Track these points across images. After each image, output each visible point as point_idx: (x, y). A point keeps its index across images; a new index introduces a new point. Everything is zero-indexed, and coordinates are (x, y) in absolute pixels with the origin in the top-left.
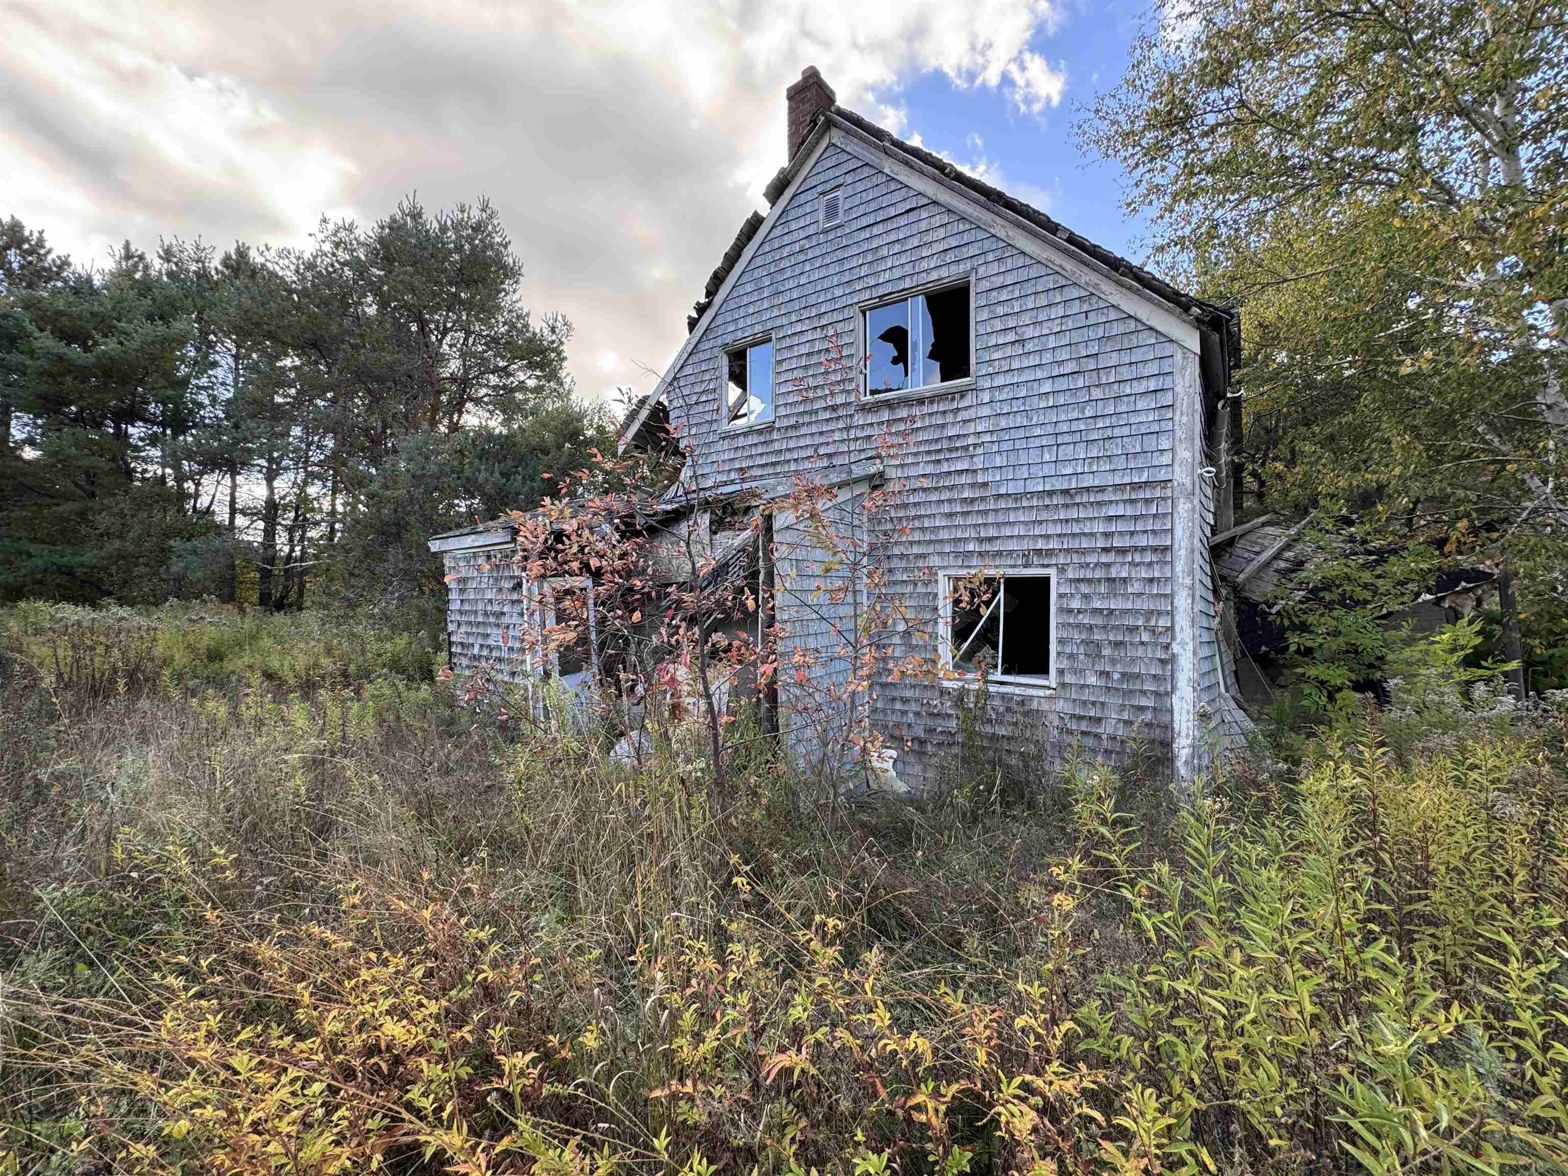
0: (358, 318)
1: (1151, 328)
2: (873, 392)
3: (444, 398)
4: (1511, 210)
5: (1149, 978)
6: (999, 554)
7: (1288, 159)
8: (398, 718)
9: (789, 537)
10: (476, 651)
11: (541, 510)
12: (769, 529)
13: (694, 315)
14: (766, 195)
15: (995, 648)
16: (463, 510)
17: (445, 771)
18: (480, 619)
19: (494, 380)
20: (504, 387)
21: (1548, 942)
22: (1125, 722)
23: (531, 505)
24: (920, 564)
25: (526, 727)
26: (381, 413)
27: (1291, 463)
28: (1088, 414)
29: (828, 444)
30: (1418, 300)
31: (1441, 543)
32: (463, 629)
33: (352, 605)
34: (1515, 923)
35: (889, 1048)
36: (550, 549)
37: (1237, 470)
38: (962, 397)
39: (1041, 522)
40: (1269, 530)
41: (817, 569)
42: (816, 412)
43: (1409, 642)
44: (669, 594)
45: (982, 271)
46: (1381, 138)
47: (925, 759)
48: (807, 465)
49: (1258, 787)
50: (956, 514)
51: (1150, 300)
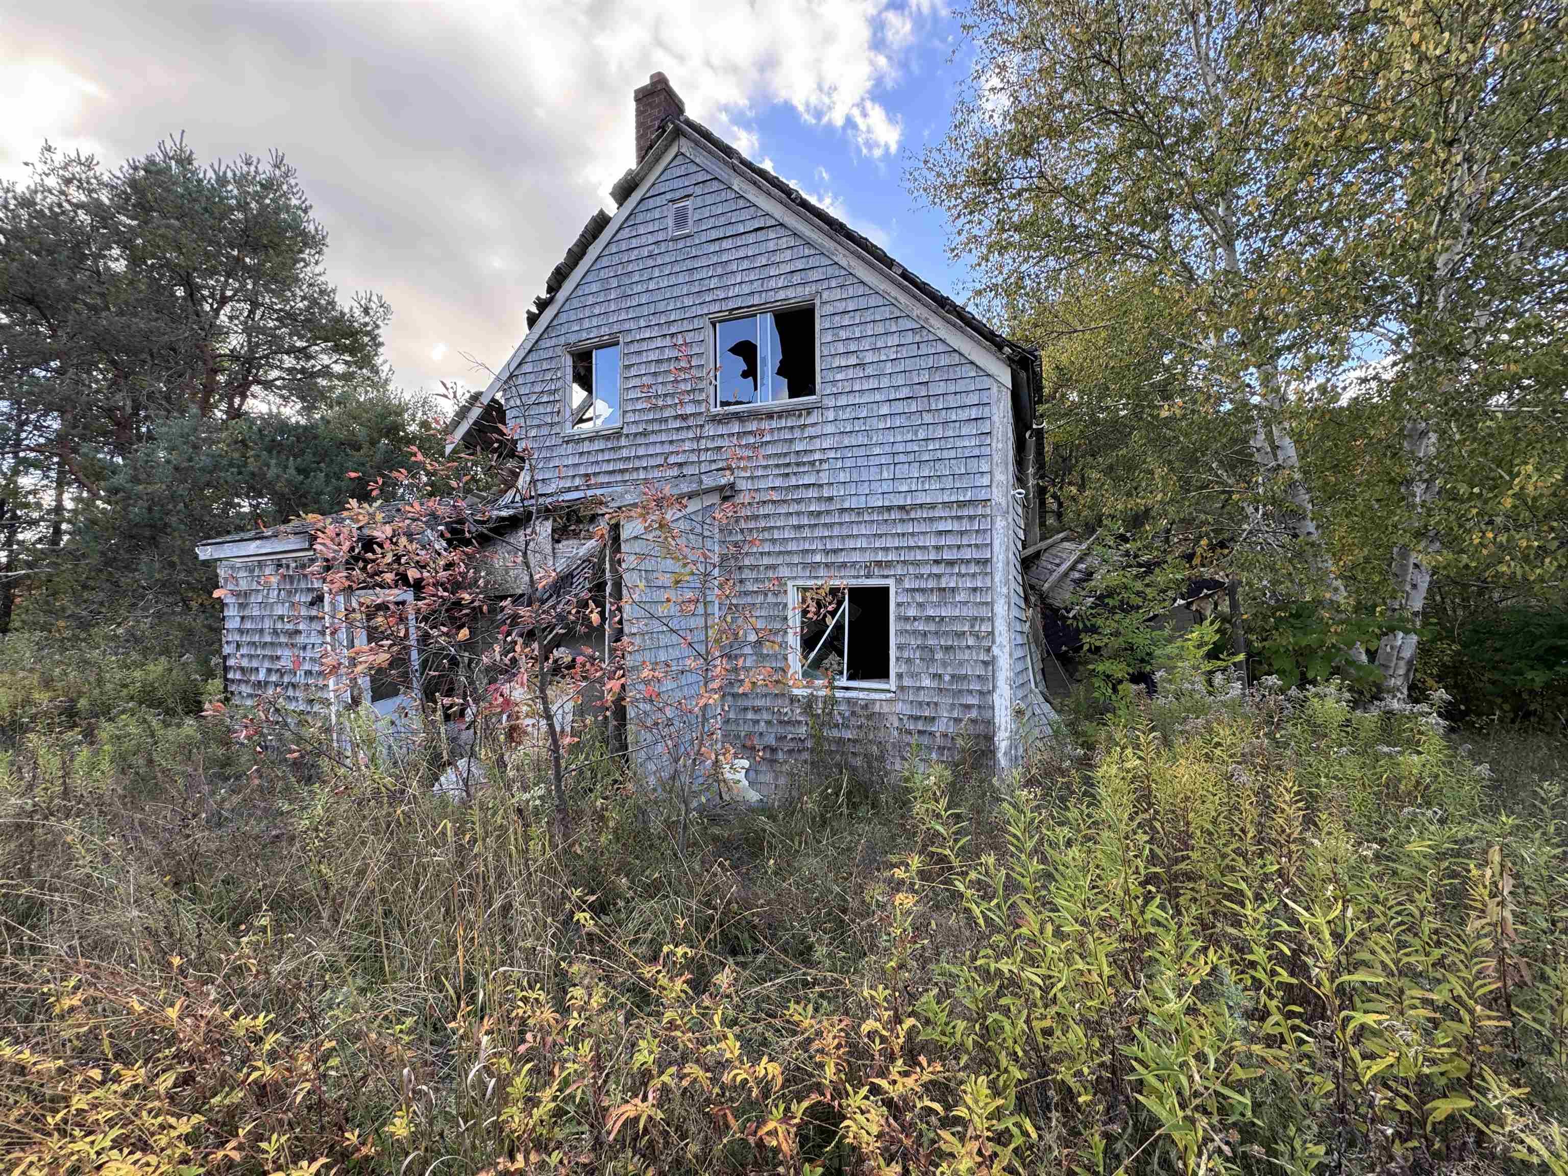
0: (98, 273)
1: (972, 363)
2: (724, 404)
3: (221, 378)
4: (1232, 291)
5: (978, 963)
6: (844, 565)
7: (1076, 227)
8: (150, 762)
9: (637, 547)
10: (262, 676)
11: (345, 514)
12: (616, 539)
13: (534, 310)
14: (613, 194)
15: (841, 655)
16: (246, 510)
17: (217, 821)
18: (268, 639)
19: (289, 361)
20: (303, 371)
21: (1271, 886)
22: (955, 720)
23: (335, 507)
24: (770, 574)
25: (325, 764)
26: (132, 389)
27: (1082, 487)
28: (920, 437)
29: (677, 453)
30: (1170, 357)
31: (1189, 557)
32: (244, 651)
33: (84, 625)
34: (1249, 873)
35: (739, 1079)
36: (356, 559)
37: (1041, 492)
38: (809, 414)
39: (880, 536)
40: (1066, 545)
41: (666, 579)
42: (666, 420)
43: (1170, 640)
44: (503, 609)
45: (825, 295)
46: (1143, 219)
47: (777, 767)
48: (657, 474)
49: (1063, 773)
50: (803, 526)
51: (971, 337)
